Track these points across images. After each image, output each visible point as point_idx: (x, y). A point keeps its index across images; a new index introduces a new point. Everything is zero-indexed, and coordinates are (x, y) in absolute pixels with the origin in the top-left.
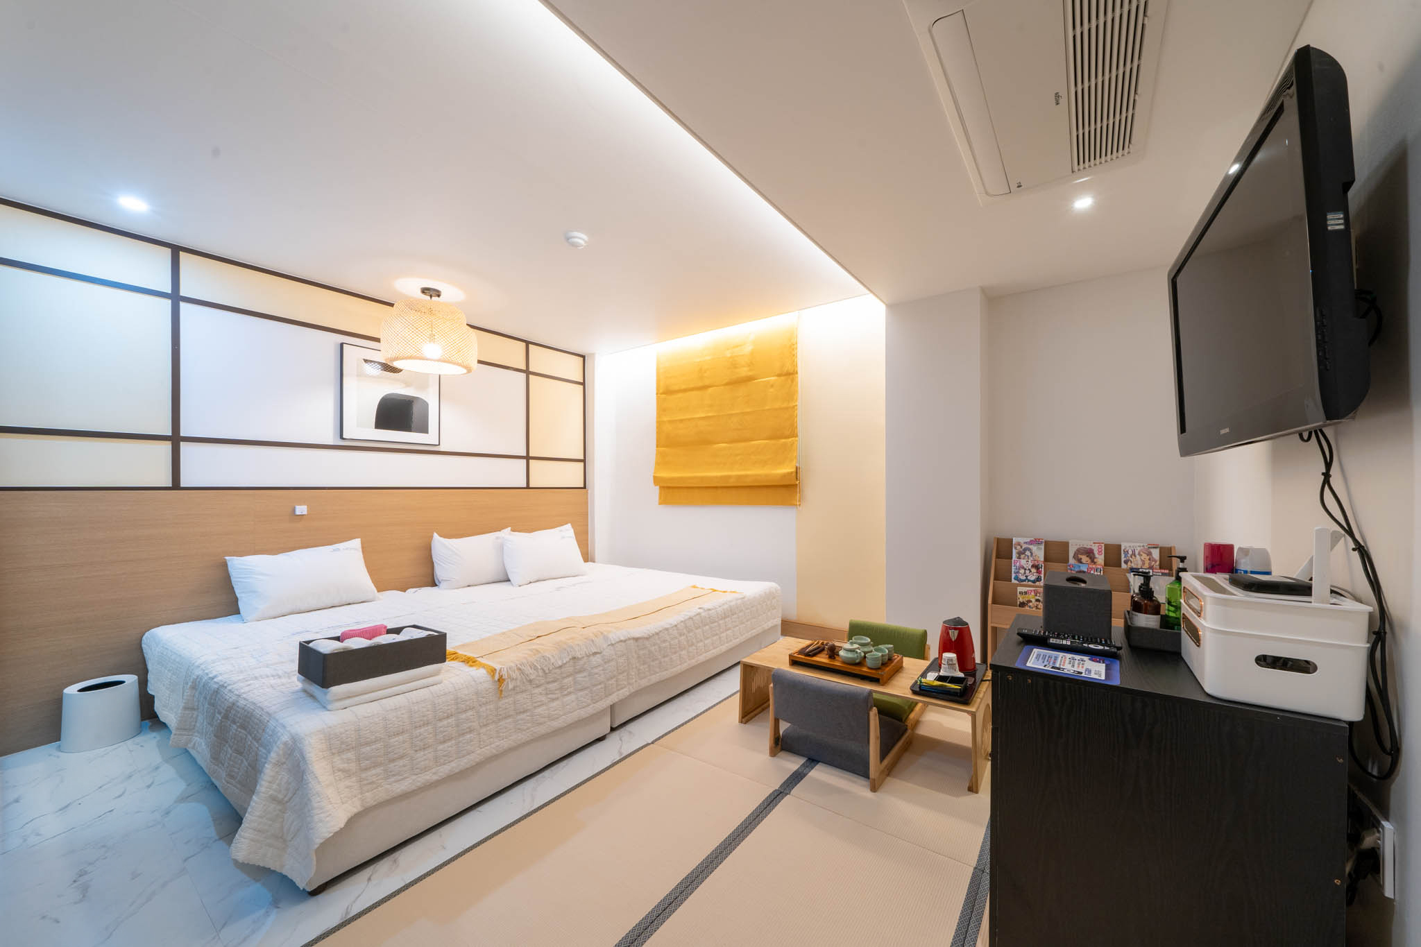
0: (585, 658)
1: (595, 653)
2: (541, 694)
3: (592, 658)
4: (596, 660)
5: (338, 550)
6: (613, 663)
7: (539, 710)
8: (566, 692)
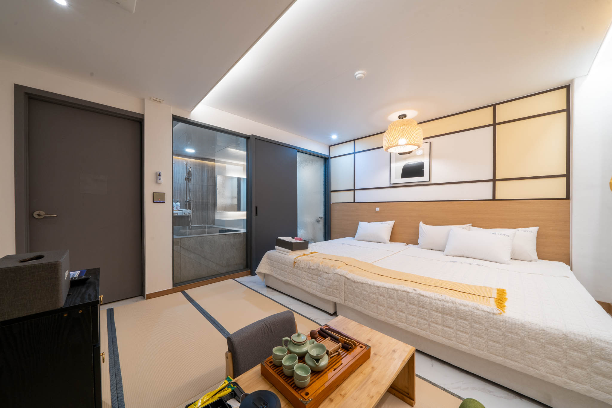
0: (322, 272)
1: (326, 273)
2: (305, 275)
3: (325, 273)
4: (326, 276)
5: (382, 223)
6: (331, 281)
7: (303, 280)
8: (313, 280)
